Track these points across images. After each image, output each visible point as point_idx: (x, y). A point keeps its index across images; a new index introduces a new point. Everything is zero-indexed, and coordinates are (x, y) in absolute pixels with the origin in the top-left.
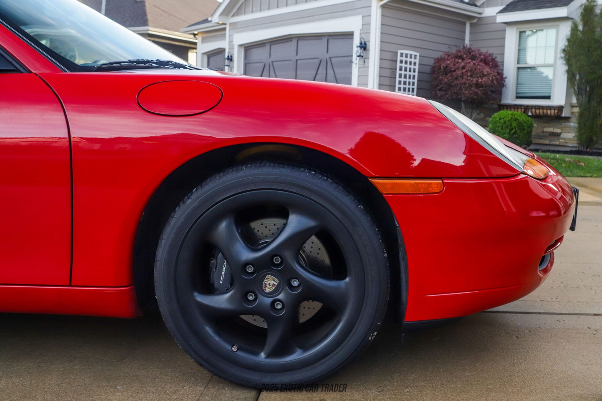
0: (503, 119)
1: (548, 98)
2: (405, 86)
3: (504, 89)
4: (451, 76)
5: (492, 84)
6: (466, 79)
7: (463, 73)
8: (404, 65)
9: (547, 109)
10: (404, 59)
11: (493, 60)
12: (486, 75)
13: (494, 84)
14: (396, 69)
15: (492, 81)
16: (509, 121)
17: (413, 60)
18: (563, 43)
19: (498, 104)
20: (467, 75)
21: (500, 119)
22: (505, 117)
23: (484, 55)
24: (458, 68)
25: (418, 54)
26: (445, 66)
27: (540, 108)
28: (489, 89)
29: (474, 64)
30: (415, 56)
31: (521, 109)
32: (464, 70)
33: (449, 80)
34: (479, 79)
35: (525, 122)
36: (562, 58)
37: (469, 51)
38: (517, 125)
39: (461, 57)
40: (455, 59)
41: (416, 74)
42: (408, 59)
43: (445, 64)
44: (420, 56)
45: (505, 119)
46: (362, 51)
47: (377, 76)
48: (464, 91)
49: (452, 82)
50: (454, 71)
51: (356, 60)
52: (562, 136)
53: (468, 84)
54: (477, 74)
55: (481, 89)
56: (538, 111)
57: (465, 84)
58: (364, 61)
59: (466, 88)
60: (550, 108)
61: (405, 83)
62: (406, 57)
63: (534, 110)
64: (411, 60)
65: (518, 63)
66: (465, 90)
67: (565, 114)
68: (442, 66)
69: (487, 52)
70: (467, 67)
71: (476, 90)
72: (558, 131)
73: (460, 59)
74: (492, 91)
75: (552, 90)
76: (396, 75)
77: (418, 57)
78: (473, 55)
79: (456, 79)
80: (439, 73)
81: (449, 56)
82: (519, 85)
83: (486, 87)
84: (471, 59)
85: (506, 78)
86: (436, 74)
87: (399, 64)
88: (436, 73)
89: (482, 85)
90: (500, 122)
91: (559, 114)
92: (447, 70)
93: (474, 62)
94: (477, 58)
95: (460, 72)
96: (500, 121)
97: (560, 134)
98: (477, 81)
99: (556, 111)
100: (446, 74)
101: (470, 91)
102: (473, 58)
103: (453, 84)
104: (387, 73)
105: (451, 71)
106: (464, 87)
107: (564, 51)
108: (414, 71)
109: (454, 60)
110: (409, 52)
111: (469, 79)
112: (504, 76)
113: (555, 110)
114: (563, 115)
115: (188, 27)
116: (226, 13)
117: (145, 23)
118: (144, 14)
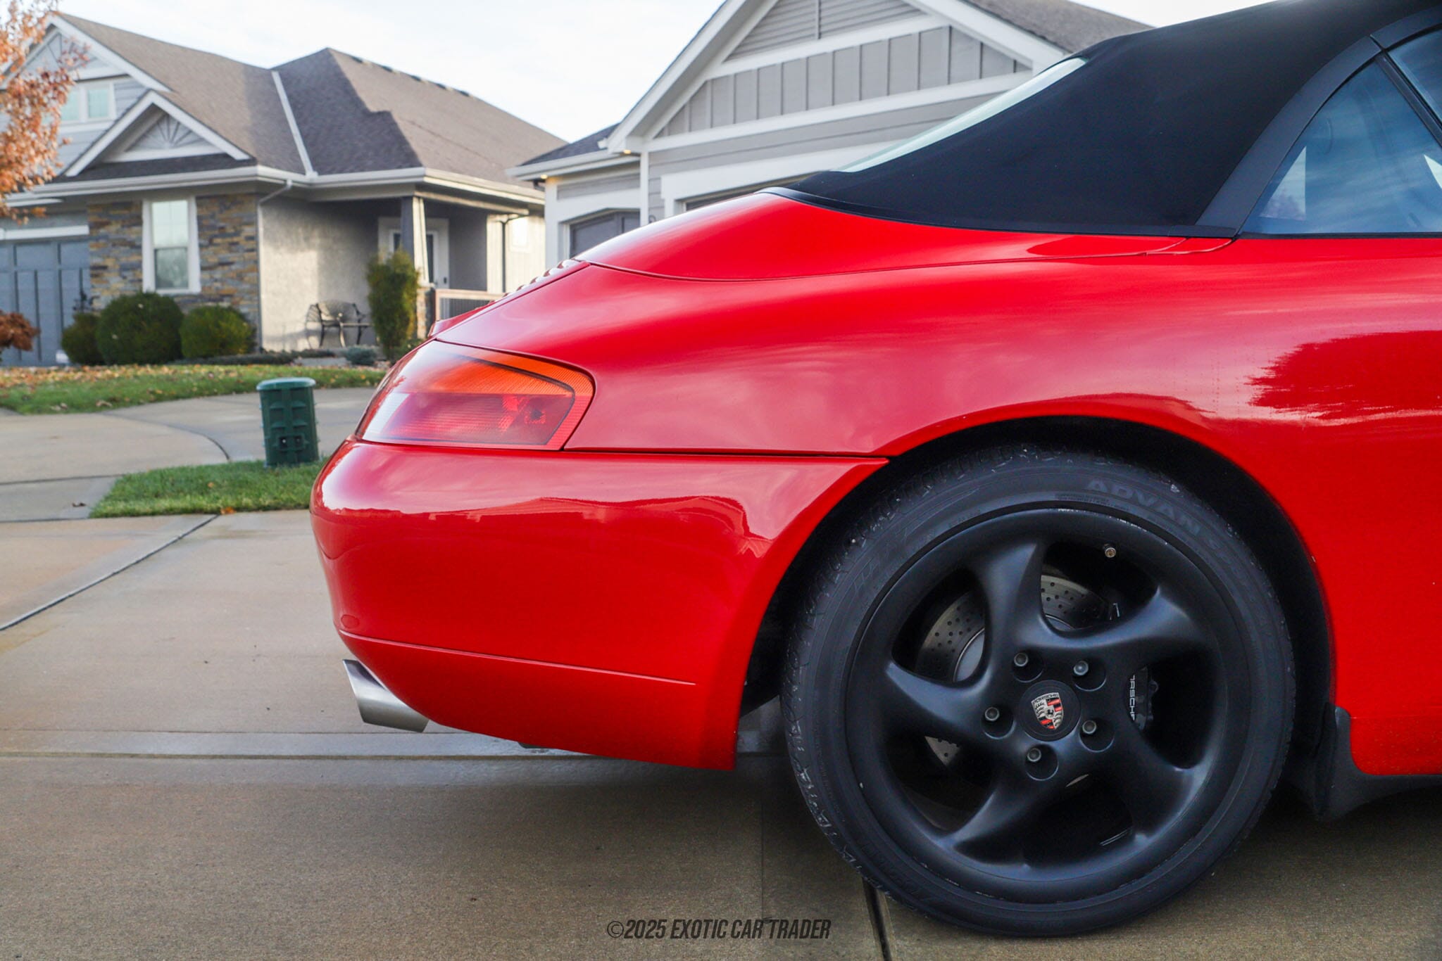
115: (525, 164)
116: (641, 130)
117: (411, 160)
118: (401, 141)
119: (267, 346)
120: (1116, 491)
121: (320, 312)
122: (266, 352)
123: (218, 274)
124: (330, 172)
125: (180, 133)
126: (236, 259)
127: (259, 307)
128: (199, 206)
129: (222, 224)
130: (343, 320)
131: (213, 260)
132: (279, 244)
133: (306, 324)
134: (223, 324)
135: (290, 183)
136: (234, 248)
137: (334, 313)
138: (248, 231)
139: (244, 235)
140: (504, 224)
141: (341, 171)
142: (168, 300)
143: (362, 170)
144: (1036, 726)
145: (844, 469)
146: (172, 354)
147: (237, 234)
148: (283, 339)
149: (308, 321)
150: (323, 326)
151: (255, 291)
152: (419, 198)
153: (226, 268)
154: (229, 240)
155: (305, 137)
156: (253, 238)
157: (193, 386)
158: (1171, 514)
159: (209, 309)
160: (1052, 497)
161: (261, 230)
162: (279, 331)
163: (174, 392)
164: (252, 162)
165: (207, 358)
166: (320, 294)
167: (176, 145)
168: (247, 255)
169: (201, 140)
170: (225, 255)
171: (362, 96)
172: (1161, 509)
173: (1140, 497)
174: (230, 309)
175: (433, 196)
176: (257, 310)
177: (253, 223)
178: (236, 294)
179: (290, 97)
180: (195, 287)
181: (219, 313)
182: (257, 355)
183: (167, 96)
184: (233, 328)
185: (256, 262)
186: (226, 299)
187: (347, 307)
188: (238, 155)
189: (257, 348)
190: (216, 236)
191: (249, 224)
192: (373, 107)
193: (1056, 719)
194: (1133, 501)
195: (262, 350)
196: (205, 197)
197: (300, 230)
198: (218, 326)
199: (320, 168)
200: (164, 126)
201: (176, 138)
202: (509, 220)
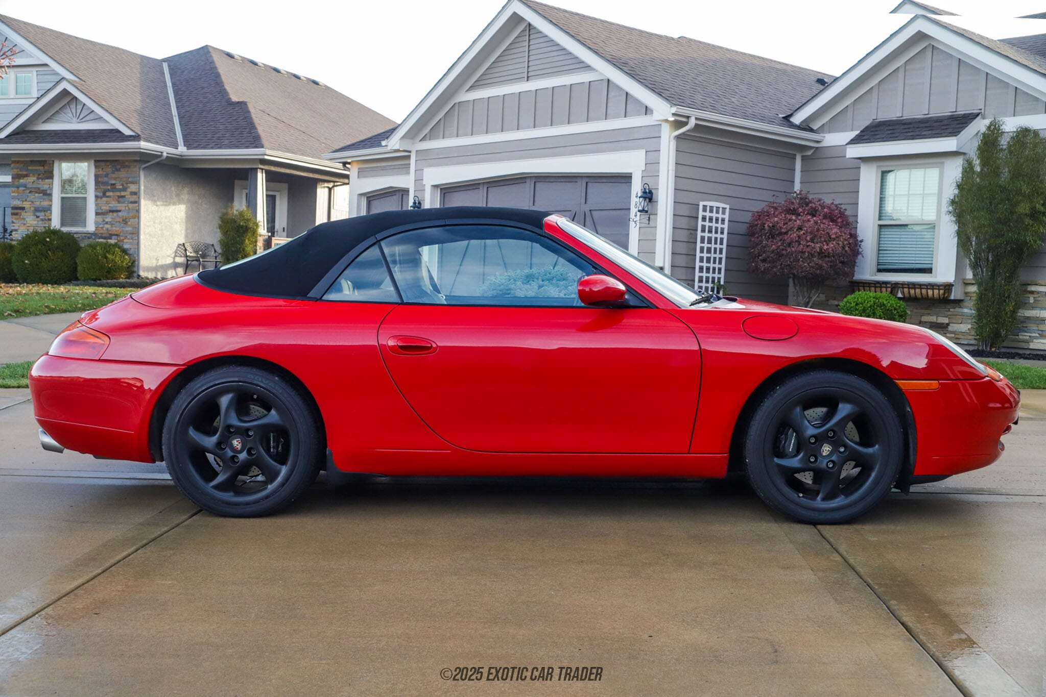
0: (862, 304)
1: (929, 271)
2: (709, 255)
3: (860, 257)
4: (781, 240)
5: (844, 252)
6: (804, 246)
7: (799, 237)
8: (707, 224)
9: (927, 289)
10: (708, 214)
11: (842, 214)
12: (834, 239)
13: (846, 251)
14: (697, 230)
15: (843, 248)
16: (870, 307)
17: (720, 216)
18: (951, 191)
19: (851, 280)
20: (806, 239)
21: (857, 304)
22: (865, 302)
23: (829, 208)
24: (792, 229)
25: (728, 207)
26: (771, 225)
27: (917, 286)
28: (839, 260)
29: (816, 223)
30: (724, 209)
31: (886, 288)
32: (802, 233)
33: (779, 247)
34: (824, 245)
35: (895, 309)
36: (950, 212)
37: (804, 201)
38: (883, 312)
39: (794, 212)
40: (785, 214)
41: (725, 236)
42: (714, 215)
43: (771, 222)
44: (730, 209)
45: (864, 305)
46: (646, 204)
47: (669, 242)
48: (801, 263)
49: (783, 250)
50: (786, 233)
51: (636, 216)
52: (950, 328)
53: (808, 252)
54: (821, 237)
55: (827, 259)
56: (912, 292)
57: (802, 252)
58: (649, 218)
59: (804, 259)
60: (932, 286)
61: (709, 250)
62: (711, 211)
63: (906, 290)
64: (717, 215)
65: (880, 219)
66: (802, 261)
67: (954, 296)
68: (766, 226)
69: (833, 203)
70: (805, 227)
71: (820, 262)
72: (943, 320)
73: (793, 214)
74: (842, 262)
75: (934, 259)
76: (696, 239)
77: (727, 211)
78: (812, 207)
79: (789, 245)
80: (761, 236)
81: (775, 209)
82: (881, 252)
83: (834, 257)
84: (810, 214)
85: (862, 241)
86: (758, 238)
87: (700, 223)
88: (757, 235)
89: (829, 253)
90: (856, 310)
91: (946, 295)
92: (774, 231)
93: (815, 218)
94: (818, 213)
95: (795, 235)
96: (857, 307)
97: (948, 324)
98: (821, 249)
99: (942, 292)
100: (773, 237)
101: (810, 263)
102: (813, 213)
103: (784, 252)
104: (683, 235)
105: (781, 234)
106: (801, 257)
107: (953, 202)
108: (722, 233)
109: (783, 216)
110: (715, 204)
111: (809, 245)
112: (859, 239)
113: (939, 290)
114: (952, 297)
115: (334, 152)
116: (411, 134)
117: (256, 141)
118: (251, 126)
119: (143, 274)
120: (256, 378)
121: (186, 250)
122: (142, 278)
123: (108, 219)
124: (196, 148)
125: (84, 113)
126: (123, 208)
127: (138, 244)
128: (96, 167)
129: (113, 182)
130: (204, 256)
131: (105, 208)
132: (156, 198)
133: (174, 258)
134: (110, 256)
135: (165, 154)
136: (121, 200)
137: (196, 252)
138: (133, 188)
139: (129, 190)
140: (330, 189)
141: (204, 148)
142: (69, 235)
143: (220, 148)
144: (233, 449)
145: (175, 368)
146: (70, 277)
147: (125, 189)
148: (156, 269)
149: (176, 256)
150: (188, 260)
151: (136, 233)
152: (262, 169)
153: (115, 214)
154: (118, 194)
155: (181, 118)
156: (137, 194)
157: (78, 303)
158: (273, 386)
159: (101, 244)
160: (237, 379)
161: (142, 188)
162: (154, 263)
163: (64, 307)
164: (136, 138)
165: (95, 281)
166: (186, 236)
167: (82, 121)
168: (131, 206)
169: (100, 119)
170: (114, 205)
171: (228, 88)
172: (270, 384)
173: (264, 381)
174: (116, 245)
175: (273, 168)
176: (136, 247)
177: (136, 182)
178: (121, 234)
179: (174, 85)
180: (91, 227)
181: (108, 248)
182: (135, 280)
183: (76, 84)
184: (117, 259)
185: (138, 211)
186: (113, 237)
187: (207, 246)
188: (127, 132)
189: (135, 275)
190: (108, 190)
191: (133, 183)
192: (234, 98)
193: (239, 447)
194: (262, 382)
195: (139, 276)
196: (101, 161)
197: (173, 189)
198: (106, 258)
199: (188, 145)
200: (73, 106)
201: (81, 117)
202: (334, 186)
